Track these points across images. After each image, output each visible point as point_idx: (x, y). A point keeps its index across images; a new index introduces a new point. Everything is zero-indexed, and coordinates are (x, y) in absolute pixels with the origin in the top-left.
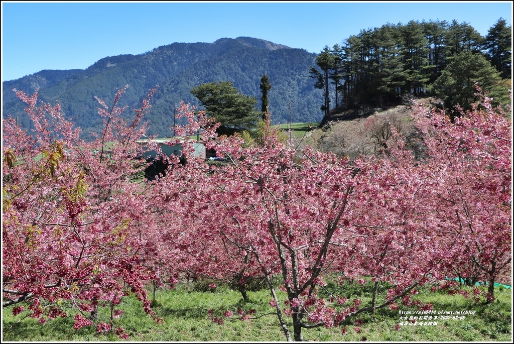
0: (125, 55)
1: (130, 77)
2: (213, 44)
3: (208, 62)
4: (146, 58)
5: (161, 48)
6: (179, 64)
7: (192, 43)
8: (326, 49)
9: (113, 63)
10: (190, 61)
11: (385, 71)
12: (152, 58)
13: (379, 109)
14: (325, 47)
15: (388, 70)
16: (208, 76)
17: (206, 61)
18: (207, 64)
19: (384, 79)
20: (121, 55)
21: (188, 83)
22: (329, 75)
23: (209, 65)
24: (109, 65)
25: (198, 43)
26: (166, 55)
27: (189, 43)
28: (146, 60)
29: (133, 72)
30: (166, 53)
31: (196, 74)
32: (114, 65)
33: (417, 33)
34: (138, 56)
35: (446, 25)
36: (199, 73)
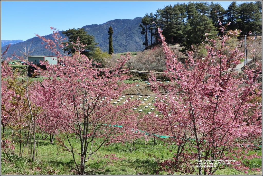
0: (94, 25)
1: (96, 34)
2: (133, 20)
3: (130, 28)
4: (103, 26)
5: (110, 21)
6: (117, 29)
7: (124, 20)
8: (147, 15)
9: (89, 28)
10: (122, 27)
11: (173, 26)
12: (106, 26)
13: (170, 44)
14: (146, 14)
15: (175, 25)
16: (130, 34)
17: (129, 27)
18: (130, 29)
19: (173, 30)
20: (92, 25)
21: (121, 37)
22: (148, 28)
23: (131, 29)
24: (87, 29)
25: (126, 19)
26: (112, 25)
27: (122, 20)
28: (103, 27)
29: (97, 32)
30: (112, 24)
31: (125, 33)
32: (89, 29)
33: (192, 8)
34: (100, 25)
35: (207, 4)
36: (126, 33)
